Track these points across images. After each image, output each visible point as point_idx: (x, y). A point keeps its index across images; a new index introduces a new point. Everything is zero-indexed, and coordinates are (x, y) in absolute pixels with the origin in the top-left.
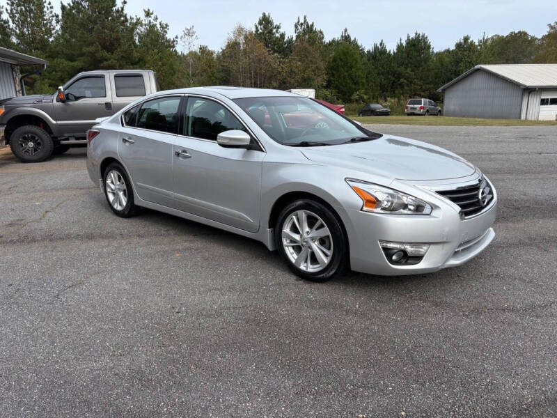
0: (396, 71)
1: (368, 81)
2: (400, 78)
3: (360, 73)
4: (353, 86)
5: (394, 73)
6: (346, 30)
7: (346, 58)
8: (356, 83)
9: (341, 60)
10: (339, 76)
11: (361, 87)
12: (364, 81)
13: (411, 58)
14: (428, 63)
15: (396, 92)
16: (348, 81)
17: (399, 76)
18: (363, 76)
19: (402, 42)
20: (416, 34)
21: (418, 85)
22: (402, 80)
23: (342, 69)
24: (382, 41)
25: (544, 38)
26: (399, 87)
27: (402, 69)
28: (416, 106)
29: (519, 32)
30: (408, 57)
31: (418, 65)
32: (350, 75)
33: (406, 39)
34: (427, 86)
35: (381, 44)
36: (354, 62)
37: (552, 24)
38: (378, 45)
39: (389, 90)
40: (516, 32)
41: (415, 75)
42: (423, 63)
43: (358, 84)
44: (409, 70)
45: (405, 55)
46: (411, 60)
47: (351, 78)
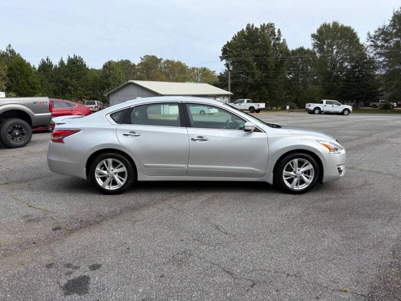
0: (63, 81)
1: (42, 87)
2: (68, 86)
3: (35, 80)
4: (32, 90)
5: (62, 82)
6: (10, 46)
7: (22, 68)
8: (33, 88)
9: (17, 69)
10: (17, 82)
11: (38, 91)
12: (40, 86)
13: (73, 72)
14: (86, 76)
15: (66, 95)
16: (27, 86)
17: (67, 84)
18: (38, 82)
19: (63, 59)
20: (74, 56)
21: (81, 91)
22: (69, 87)
23: (19, 77)
24: (48, 57)
25: (139, 65)
26: (67, 92)
27: (68, 79)
28: (92, 106)
29: (126, 60)
30: (71, 70)
31: (79, 77)
32: (27, 81)
33: (68, 58)
34: (89, 92)
35: (47, 60)
36: (29, 71)
37: (142, 57)
38: (45, 60)
39: (60, 94)
40: (124, 60)
41: (78, 84)
42: (83, 77)
43: (36, 89)
44: (74, 80)
45: (68, 70)
46: (74, 73)
47: (28, 84)
